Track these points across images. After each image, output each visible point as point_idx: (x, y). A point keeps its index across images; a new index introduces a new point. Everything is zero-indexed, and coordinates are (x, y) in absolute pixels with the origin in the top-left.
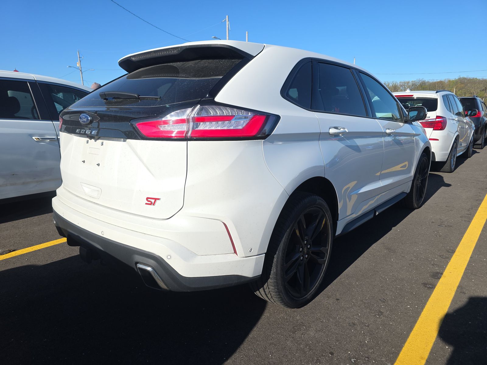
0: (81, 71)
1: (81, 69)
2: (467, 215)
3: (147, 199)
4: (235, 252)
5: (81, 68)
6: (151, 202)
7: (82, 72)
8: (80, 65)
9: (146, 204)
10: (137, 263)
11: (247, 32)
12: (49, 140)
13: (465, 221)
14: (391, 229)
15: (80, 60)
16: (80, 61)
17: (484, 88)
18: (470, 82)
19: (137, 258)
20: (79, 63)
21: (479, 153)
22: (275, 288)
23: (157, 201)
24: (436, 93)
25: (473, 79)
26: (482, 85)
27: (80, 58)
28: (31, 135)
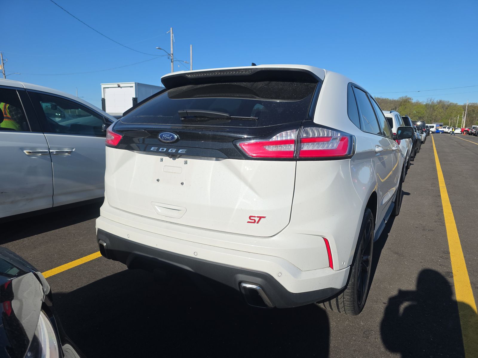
0: (4, 74)
1: (4, 73)
2: (439, 220)
3: (250, 217)
4: (331, 265)
5: (4, 71)
6: (254, 220)
7: (6, 75)
8: (3, 68)
9: (248, 222)
10: (240, 282)
11: (191, 45)
12: (40, 154)
13: (440, 225)
14: (388, 236)
15: (3, 62)
16: (3, 64)
17: (394, 107)
18: (383, 102)
19: (240, 277)
20: (2, 66)
21: (413, 164)
22: (351, 298)
23: (262, 219)
24: (391, 112)
25: (386, 99)
26: (392, 105)
27: (3, 60)
28: (22, 149)
